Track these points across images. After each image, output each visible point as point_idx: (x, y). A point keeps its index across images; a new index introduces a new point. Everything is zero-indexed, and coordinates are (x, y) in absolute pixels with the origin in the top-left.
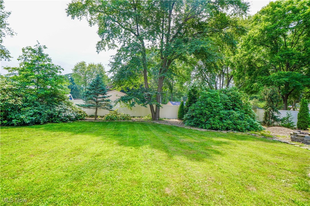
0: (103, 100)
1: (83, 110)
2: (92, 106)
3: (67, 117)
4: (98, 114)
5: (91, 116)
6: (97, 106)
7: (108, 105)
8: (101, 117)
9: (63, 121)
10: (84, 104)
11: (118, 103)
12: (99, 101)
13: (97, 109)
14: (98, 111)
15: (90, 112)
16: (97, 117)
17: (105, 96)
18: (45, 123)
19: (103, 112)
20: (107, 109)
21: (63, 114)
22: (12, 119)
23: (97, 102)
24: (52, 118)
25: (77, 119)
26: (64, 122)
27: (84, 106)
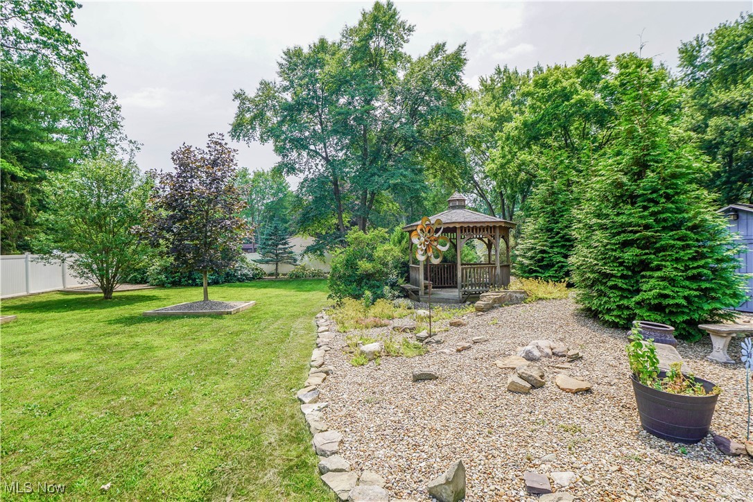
0: (285, 252)
1: (259, 266)
2: (272, 261)
3: (244, 275)
4: (279, 271)
5: (271, 275)
6: (277, 260)
7: (291, 258)
8: (283, 275)
9: (240, 280)
10: (260, 258)
11: (306, 256)
12: (280, 253)
13: (277, 264)
14: (279, 267)
15: (268, 268)
16: (278, 275)
17: (287, 246)
18: (223, 283)
19: (286, 269)
20: (290, 263)
21: (239, 272)
22: (195, 279)
23: (277, 255)
24: (228, 277)
25: (254, 279)
26: (241, 282)
27: (261, 262)
